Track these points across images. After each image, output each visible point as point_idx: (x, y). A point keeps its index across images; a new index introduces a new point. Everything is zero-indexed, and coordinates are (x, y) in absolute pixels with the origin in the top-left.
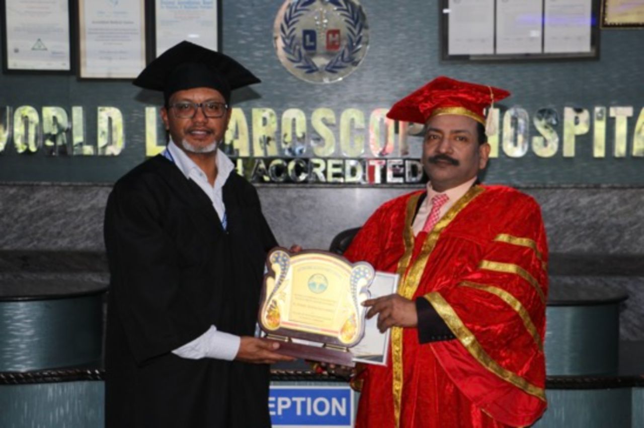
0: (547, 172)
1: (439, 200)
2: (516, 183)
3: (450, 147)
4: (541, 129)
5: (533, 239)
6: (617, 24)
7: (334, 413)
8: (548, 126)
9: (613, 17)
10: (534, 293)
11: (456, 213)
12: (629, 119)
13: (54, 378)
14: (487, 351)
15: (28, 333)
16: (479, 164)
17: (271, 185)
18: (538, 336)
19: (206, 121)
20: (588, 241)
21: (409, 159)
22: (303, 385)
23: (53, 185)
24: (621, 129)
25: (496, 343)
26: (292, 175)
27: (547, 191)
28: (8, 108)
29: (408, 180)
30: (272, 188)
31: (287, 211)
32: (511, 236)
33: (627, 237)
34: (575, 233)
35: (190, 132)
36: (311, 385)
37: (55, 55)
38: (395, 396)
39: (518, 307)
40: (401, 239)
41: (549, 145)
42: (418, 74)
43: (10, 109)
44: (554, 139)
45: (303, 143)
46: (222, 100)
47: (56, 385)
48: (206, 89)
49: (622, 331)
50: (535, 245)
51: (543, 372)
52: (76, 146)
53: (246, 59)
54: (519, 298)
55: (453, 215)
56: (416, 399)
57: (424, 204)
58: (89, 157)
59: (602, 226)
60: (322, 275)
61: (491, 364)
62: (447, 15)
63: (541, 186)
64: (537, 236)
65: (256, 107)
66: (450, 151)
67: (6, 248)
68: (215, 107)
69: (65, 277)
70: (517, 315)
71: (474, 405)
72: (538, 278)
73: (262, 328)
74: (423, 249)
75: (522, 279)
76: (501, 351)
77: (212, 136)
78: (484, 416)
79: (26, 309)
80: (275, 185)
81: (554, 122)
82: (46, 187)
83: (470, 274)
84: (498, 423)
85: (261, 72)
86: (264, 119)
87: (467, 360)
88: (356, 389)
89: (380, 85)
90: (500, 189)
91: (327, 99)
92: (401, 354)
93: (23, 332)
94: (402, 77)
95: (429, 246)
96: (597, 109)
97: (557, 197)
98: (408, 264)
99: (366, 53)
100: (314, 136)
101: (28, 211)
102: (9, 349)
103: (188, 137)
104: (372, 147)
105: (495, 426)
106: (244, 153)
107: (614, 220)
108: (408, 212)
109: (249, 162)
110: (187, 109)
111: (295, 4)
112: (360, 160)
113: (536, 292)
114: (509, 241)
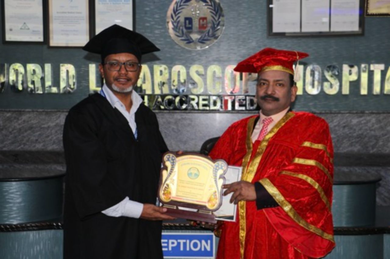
0: (332, 103)
1: (267, 121)
2: (314, 110)
3: (274, 91)
4: (329, 78)
5: (325, 145)
6: (375, 14)
7: (203, 249)
8: (333, 76)
9: (373, 9)
10: (326, 178)
11: (278, 129)
12: (382, 71)
13: (34, 228)
14: (299, 214)
15: (18, 201)
16: (291, 98)
17: (165, 111)
18: (329, 202)
19: (127, 73)
20: (357, 145)
21: (249, 96)
22: (185, 232)
23: (33, 111)
24: (377, 77)
25: (304, 208)
26: (178, 106)
27: (333, 115)
28: (6, 64)
29: (248, 108)
30: (166, 113)
31: (175, 127)
32: (312, 143)
33: (381, 143)
34: (349, 140)
35: (116, 79)
36: (189, 232)
37: (35, 32)
38: (241, 240)
39: (316, 186)
40: (244, 145)
41: (334, 88)
42: (254, 44)
43: (7, 65)
44: (336, 83)
45: (185, 86)
46: (137, 61)
47: (35, 232)
48: (127, 54)
49: (378, 200)
50: (326, 148)
51: (332, 225)
52: (47, 87)
53: (150, 35)
54: (318, 181)
55: (276, 130)
56: (254, 242)
57: (258, 123)
58: (55, 94)
59: (366, 136)
60: (196, 168)
61: (301, 221)
62: (272, 8)
63: (329, 112)
64: (327, 143)
65: (156, 64)
66: (274, 93)
67: (5, 149)
68: (133, 65)
69: (41, 167)
70: (316, 191)
71: (290, 245)
72: (328, 168)
73: (160, 201)
74: (258, 151)
75: (319, 169)
76: (308, 213)
77: (130, 83)
78: (296, 252)
79: (17, 186)
80: (168, 111)
81: (337, 73)
82: (29, 112)
83: (287, 166)
84: (304, 256)
85: (159, 42)
86: (161, 71)
87: (285, 218)
88: (217, 235)
89: (232, 51)
90: (304, 114)
91: (199, 59)
92: (245, 214)
93: (15, 200)
94: (245, 46)
95: (262, 149)
96: (363, 66)
97: (339, 119)
98: (249, 160)
99: (223, 31)
100: (191, 81)
101: (18, 127)
102: (6, 210)
103: (116, 82)
104: (226, 88)
105: (303, 258)
106: (149, 92)
107: (373, 133)
108: (249, 128)
109: (152, 97)
110: (115, 66)
111: (180, 2)
112: (219, 96)
113: (327, 177)
114: (311, 146)
